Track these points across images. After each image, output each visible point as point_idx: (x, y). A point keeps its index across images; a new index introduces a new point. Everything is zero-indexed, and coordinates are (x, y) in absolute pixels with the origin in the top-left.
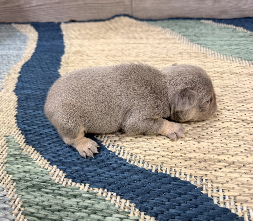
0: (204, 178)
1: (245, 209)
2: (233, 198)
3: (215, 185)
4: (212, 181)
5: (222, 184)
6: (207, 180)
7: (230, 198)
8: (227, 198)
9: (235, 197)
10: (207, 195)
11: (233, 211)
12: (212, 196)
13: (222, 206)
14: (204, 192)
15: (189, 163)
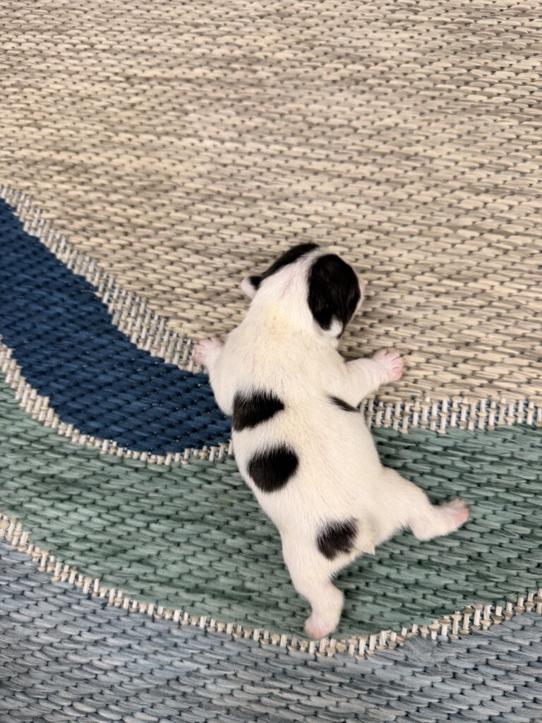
0: (25, 192)
1: (58, 236)
2: (48, 221)
3: (34, 203)
4: (32, 198)
5: (44, 202)
6: (26, 195)
7: (45, 222)
8: (42, 222)
9: (52, 220)
10: (18, 217)
11: (42, 241)
12: (25, 220)
13: (31, 233)
14: (16, 214)
15: (14, 168)
